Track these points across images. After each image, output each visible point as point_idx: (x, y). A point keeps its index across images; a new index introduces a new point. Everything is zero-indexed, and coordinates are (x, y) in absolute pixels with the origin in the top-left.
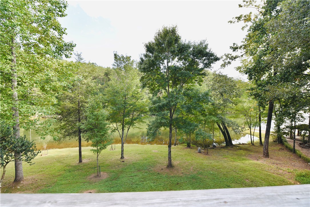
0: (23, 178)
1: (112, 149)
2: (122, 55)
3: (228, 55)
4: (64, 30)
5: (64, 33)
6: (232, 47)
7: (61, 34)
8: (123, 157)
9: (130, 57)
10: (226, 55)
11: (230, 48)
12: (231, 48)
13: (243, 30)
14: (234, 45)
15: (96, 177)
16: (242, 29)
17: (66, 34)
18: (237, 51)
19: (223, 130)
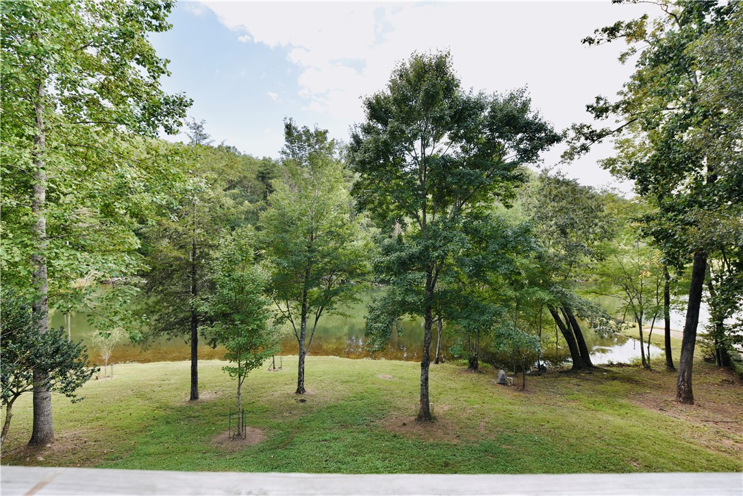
0: (52, 436)
1: (274, 368)
2: (305, 127)
3: (582, 127)
4: (165, 65)
5: (163, 73)
6: (592, 106)
7: (157, 74)
8: (303, 389)
9: (326, 132)
10: (576, 127)
11: (587, 110)
12: (590, 109)
13: (623, 62)
14: (597, 102)
15: (234, 438)
16: (620, 59)
17: (168, 75)
18: (607, 117)
19: (566, 326)
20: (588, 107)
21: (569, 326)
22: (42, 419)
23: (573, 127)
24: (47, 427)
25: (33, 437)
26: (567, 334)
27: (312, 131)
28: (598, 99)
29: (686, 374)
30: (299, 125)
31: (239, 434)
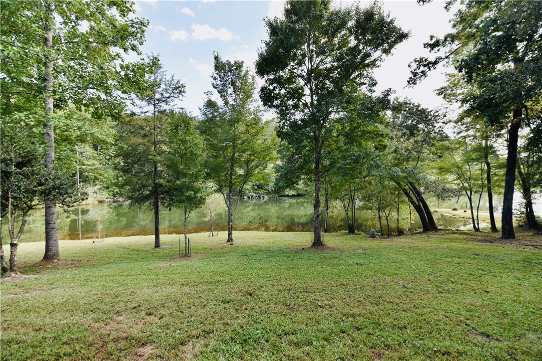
0: (58, 255)
1: (213, 235)
2: (228, 60)
3: (421, 60)
4: (131, 6)
5: (130, 11)
6: (427, 44)
7: (126, 14)
8: (232, 239)
9: (242, 62)
10: (417, 60)
11: (425, 47)
12: (426, 46)
13: (448, 11)
14: (431, 40)
15: (182, 257)
16: (446, 8)
17: (134, 13)
18: (438, 51)
19: (417, 203)
20: (425, 45)
21: (419, 203)
22: (51, 242)
23: (416, 61)
24: (54, 249)
25: (45, 255)
26: (418, 209)
27: (233, 63)
28: (432, 37)
29: (508, 217)
30: (224, 59)
31: (186, 254)
